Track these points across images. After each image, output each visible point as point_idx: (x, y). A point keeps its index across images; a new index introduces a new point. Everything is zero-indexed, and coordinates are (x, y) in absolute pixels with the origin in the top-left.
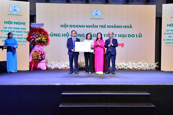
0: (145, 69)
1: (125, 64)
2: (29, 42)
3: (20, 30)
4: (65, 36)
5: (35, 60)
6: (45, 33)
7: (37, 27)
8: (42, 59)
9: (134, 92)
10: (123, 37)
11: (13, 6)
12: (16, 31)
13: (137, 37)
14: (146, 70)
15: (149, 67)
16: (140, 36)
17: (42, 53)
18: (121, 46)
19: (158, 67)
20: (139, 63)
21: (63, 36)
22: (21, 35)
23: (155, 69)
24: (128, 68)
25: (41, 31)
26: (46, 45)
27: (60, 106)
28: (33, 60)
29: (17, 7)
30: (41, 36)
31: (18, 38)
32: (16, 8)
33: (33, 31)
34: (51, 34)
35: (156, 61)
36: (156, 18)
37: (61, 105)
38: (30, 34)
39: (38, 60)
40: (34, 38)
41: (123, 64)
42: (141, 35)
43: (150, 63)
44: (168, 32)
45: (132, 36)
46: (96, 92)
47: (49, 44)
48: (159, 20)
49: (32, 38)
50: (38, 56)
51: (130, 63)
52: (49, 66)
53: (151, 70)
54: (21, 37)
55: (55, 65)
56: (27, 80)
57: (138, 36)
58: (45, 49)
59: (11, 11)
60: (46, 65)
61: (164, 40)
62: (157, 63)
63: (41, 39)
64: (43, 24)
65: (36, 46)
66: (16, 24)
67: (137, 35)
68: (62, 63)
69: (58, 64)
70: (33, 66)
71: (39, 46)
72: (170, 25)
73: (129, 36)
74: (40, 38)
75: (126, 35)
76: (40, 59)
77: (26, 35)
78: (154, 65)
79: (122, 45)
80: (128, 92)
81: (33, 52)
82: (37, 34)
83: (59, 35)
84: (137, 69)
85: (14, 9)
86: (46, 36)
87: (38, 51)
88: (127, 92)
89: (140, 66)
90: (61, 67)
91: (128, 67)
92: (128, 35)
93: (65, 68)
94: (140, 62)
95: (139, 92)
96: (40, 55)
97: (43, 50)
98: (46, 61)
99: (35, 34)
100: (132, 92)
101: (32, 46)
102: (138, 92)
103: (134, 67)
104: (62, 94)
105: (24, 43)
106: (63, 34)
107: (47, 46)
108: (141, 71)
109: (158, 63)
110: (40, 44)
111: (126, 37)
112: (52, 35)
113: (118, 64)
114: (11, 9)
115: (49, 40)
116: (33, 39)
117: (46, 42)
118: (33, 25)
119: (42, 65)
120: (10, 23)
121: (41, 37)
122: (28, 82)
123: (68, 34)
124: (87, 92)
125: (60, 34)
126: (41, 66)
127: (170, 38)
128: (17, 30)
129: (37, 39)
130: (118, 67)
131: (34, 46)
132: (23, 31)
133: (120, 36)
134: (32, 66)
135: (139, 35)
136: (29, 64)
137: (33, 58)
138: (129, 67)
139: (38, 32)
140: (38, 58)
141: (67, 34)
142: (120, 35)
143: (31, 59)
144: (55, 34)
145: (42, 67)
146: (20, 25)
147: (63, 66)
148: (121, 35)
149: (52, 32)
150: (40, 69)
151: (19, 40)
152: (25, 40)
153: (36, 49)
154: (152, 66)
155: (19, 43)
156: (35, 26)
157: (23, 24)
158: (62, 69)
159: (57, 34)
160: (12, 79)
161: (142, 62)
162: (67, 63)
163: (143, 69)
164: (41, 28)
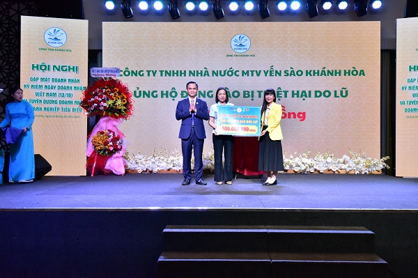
0: (357, 172)
1: (309, 161)
2: (88, 111)
3: (67, 84)
4: (167, 97)
5: (99, 153)
6: (123, 91)
7: (104, 76)
8: (116, 150)
9: (335, 227)
10: (304, 97)
12: (57, 87)
13: (336, 96)
14: (360, 175)
15: (367, 166)
16: (344, 94)
17: (116, 136)
18: (299, 117)
19: (388, 167)
20: (341, 157)
21: (162, 97)
22: (69, 95)
23: (380, 173)
24: (315, 170)
25: (114, 86)
26: (124, 117)
27: (159, 260)
28: (94, 152)
29: (61, 31)
30: (114, 98)
31: (61, 102)
32: (57, 36)
33: (95, 85)
34: (135, 92)
35: (383, 154)
36: (382, 51)
37: (161, 257)
38: (89, 93)
39: (107, 152)
40: (99, 103)
41: (305, 160)
42: (347, 92)
43: (370, 159)
44: (411, 85)
45: (325, 96)
46: (243, 227)
47: (131, 114)
48: (388, 56)
49: (94, 102)
50: (106, 144)
51: (321, 158)
52: (131, 166)
53: (370, 176)
54: (69, 99)
55: (144, 163)
56: (83, 197)
57: (339, 94)
58: (122, 126)
60: (124, 162)
61: (403, 103)
63: (113, 104)
64: (118, 70)
65: (102, 120)
66: (58, 70)
67: (335, 92)
68: (162, 158)
69: (153, 160)
71: (110, 119)
72: (415, 68)
73: (318, 94)
74: (110, 102)
75: (310, 92)
76: (112, 149)
77: (80, 96)
78: (379, 164)
79: (301, 115)
80: (319, 227)
81: (94, 134)
82: (106, 93)
83: (155, 94)
84: (336, 173)
85: (53, 38)
86: (125, 96)
87: (107, 131)
88: (317, 227)
89: (344, 166)
90: (158, 168)
91: (315, 167)
92: (316, 92)
93: (169, 170)
94: (345, 156)
95: (346, 227)
96: (112, 141)
97: (118, 129)
98: (124, 155)
99: (99, 91)
100: (329, 227)
101: (93, 119)
103: (331, 168)
104: (165, 230)
105: (77, 114)
106: (162, 92)
107: (126, 119)
108: (348, 176)
109: (388, 157)
110: (111, 116)
111: (310, 96)
112: (138, 95)
113: (291, 161)
114: (47, 37)
115: (131, 106)
116: (96, 104)
117: (125, 110)
118: (97, 73)
119: (115, 164)
120: (45, 69)
122: (86, 203)
123: (176, 92)
125: (156, 91)
126: (112, 166)
127: (416, 99)
128: (60, 84)
129: (105, 104)
130: (291, 167)
131: (97, 121)
132: (73, 85)
133: (296, 96)
134: (93, 166)
135: (342, 92)
136: (85, 162)
137: (95, 147)
138: (318, 169)
139: (106, 89)
140: (107, 147)
141: (171, 93)
142: (296, 92)
143: (91, 149)
144: (144, 92)
145: (116, 168)
146: (68, 73)
147: (162, 164)
148: (298, 92)
149: (138, 88)
150: (111, 174)
151: (64, 106)
152: (77, 106)
153: (102, 128)
154: (374, 165)
155: (64, 114)
156: (100, 73)
157: (74, 71)
158: (161, 172)
159: (149, 92)
160: (50, 196)
161: (349, 155)
162: (172, 158)
163: (352, 172)
164: (115, 79)
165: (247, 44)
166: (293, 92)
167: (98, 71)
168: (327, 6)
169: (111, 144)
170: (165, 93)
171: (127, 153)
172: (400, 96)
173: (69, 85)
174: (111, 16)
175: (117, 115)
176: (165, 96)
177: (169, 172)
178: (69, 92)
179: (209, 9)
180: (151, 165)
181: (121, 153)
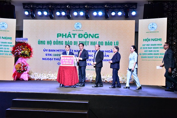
0: (123, 82)
2: (14, 55)
3: (7, 44)
6: (29, 47)
8: (25, 71)
11: (2, 23)
17: (25, 65)
22: (8, 49)
23: (133, 83)
24: (106, 81)
25: (25, 45)
26: (29, 58)
29: (5, 24)
30: (25, 50)
33: (18, 44)
38: (14, 48)
39: (21, 71)
40: (18, 52)
44: (144, 47)
47: (32, 56)
49: (16, 51)
58: (28, 61)
60: (28, 76)
63: (24, 52)
64: (27, 39)
65: (19, 59)
66: (4, 39)
68: (45, 74)
70: (16, 76)
72: (146, 40)
74: (23, 52)
77: (11, 49)
81: (16, 64)
82: (21, 48)
85: (2, 26)
86: (29, 49)
87: (21, 63)
96: (23, 67)
97: (26, 63)
99: (19, 47)
105: (10, 56)
110: (23, 57)
115: (32, 53)
117: (29, 55)
119: (25, 76)
128: (4, 44)
129: (20, 53)
132: (9, 45)
139: (22, 46)
140: (20, 69)
143: (15, 70)
145: (24, 78)
146: (7, 40)
150: (23, 80)
151: (6, 53)
152: (10, 53)
153: (19, 62)
155: (6, 56)
157: (10, 39)
158: (44, 80)
162: (48, 74)
164: (26, 42)
167: (19, 39)
168: (113, 14)
169: (22, 68)
177: (47, 80)
179: (65, 15)
180: (40, 77)
181: (27, 72)
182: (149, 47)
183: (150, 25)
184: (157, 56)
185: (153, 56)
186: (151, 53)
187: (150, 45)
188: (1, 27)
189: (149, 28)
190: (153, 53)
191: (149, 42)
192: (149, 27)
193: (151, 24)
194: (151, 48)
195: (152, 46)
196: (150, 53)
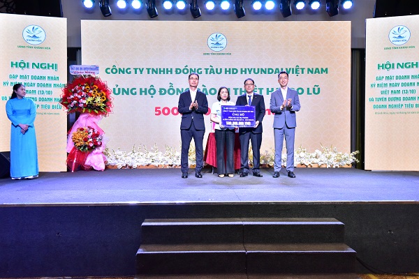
0: (328, 166)
2: (67, 108)
3: (46, 82)
4: (146, 94)
5: (79, 149)
6: (102, 88)
7: (83, 73)
8: (96, 146)
11: (31, 28)
12: (36, 85)
13: (308, 93)
14: (331, 169)
15: (337, 161)
16: (316, 92)
17: (96, 132)
19: (358, 161)
20: (314, 152)
21: (141, 94)
22: (49, 93)
25: (93, 83)
26: (104, 114)
27: (138, 252)
28: (74, 148)
29: (40, 29)
30: (93, 95)
31: (41, 99)
32: (36, 33)
33: (75, 83)
34: (114, 89)
35: (353, 149)
36: (352, 50)
37: (140, 250)
38: (68, 91)
39: (87, 149)
40: (78, 100)
42: (319, 89)
43: (341, 153)
44: (380, 82)
47: (110, 111)
48: (359, 55)
49: (73, 99)
50: (86, 140)
52: (111, 162)
53: (342, 169)
54: (48, 96)
55: (124, 158)
56: (64, 192)
57: (311, 91)
58: (101, 122)
59: (26, 38)
60: (104, 158)
61: (372, 100)
62: (355, 153)
63: (93, 101)
64: (97, 68)
65: (81, 118)
66: (38, 67)
67: (308, 89)
68: (141, 154)
69: (132, 156)
70: (75, 161)
71: (89, 116)
72: (383, 67)
74: (90, 99)
76: (91, 145)
77: (59, 93)
78: (349, 158)
80: (292, 219)
81: (74, 130)
82: (85, 91)
83: (134, 91)
84: (309, 167)
85: (32, 35)
86: (104, 94)
87: (87, 128)
88: (290, 219)
89: (316, 161)
90: (137, 164)
93: (148, 165)
94: (317, 151)
95: (317, 219)
96: (92, 137)
97: (97, 126)
98: (104, 151)
99: (79, 89)
101: (73, 116)
102: (314, 219)
103: (303, 162)
104: (144, 224)
105: (56, 111)
106: (141, 89)
107: (105, 116)
108: (320, 170)
109: (358, 152)
110: (91, 113)
112: (117, 92)
114: (26, 34)
115: (110, 103)
116: (75, 102)
117: (104, 107)
118: (75, 70)
119: (95, 160)
120: (24, 67)
121: (92, 97)
123: (154, 90)
124: (200, 219)
125: (135, 89)
126: (92, 162)
127: (384, 96)
128: (39, 81)
129: (84, 102)
131: (77, 117)
132: (53, 82)
134: (73, 162)
135: (314, 89)
136: (65, 158)
137: (75, 143)
139: (85, 86)
140: (87, 143)
141: (150, 90)
143: (71, 146)
144: (123, 89)
145: (96, 164)
146: (47, 70)
147: (141, 160)
148: (273, 89)
149: (117, 86)
150: (91, 170)
151: (44, 103)
152: (57, 103)
153: (81, 125)
154: (345, 159)
155: (44, 111)
156: (79, 71)
157: (53, 68)
158: (141, 168)
159: (128, 89)
160: (30, 192)
161: (321, 150)
162: (151, 154)
163: (324, 166)
164: (94, 76)
165: (224, 43)
166: (268, 89)
167: (77, 69)
168: (300, 6)
169: (91, 140)
170: (143, 90)
171: (107, 150)
172: (369, 93)
173: (49, 82)
174: (89, 14)
175: (97, 112)
176: (143, 93)
177: (148, 167)
178: (48, 89)
179: (186, 8)
180: (131, 160)
181: (101, 149)
182: (392, 82)
183: (392, 31)
184: (411, 102)
185: (402, 102)
186: (398, 96)
187: (395, 78)
188: (30, 38)
189: (392, 39)
190: (401, 95)
191: (391, 70)
192: (392, 36)
193: (396, 29)
194: (397, 85)
195: (398, 81)
196: (394, 96)
